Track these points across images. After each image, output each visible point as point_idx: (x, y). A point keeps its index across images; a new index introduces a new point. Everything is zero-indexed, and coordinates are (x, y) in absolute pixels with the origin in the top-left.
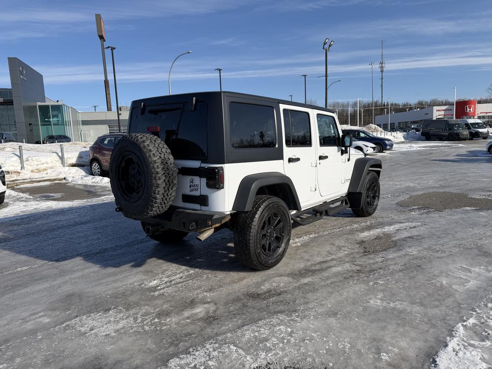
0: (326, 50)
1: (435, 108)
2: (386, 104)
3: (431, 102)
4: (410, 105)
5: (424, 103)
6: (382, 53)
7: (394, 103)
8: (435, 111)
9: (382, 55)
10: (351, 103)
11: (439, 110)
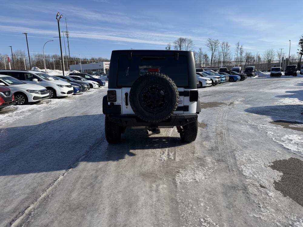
0: (58, 20)
1: (104, 63)
2: (73, 58)
3: (98, 59)
4: (87, 60)
5: (95, 59)
6: (66, 26)
7: (78, 58)
8: (104, 64)
9: (67, 27)
10: (50, 56)
11: (106, 64)
